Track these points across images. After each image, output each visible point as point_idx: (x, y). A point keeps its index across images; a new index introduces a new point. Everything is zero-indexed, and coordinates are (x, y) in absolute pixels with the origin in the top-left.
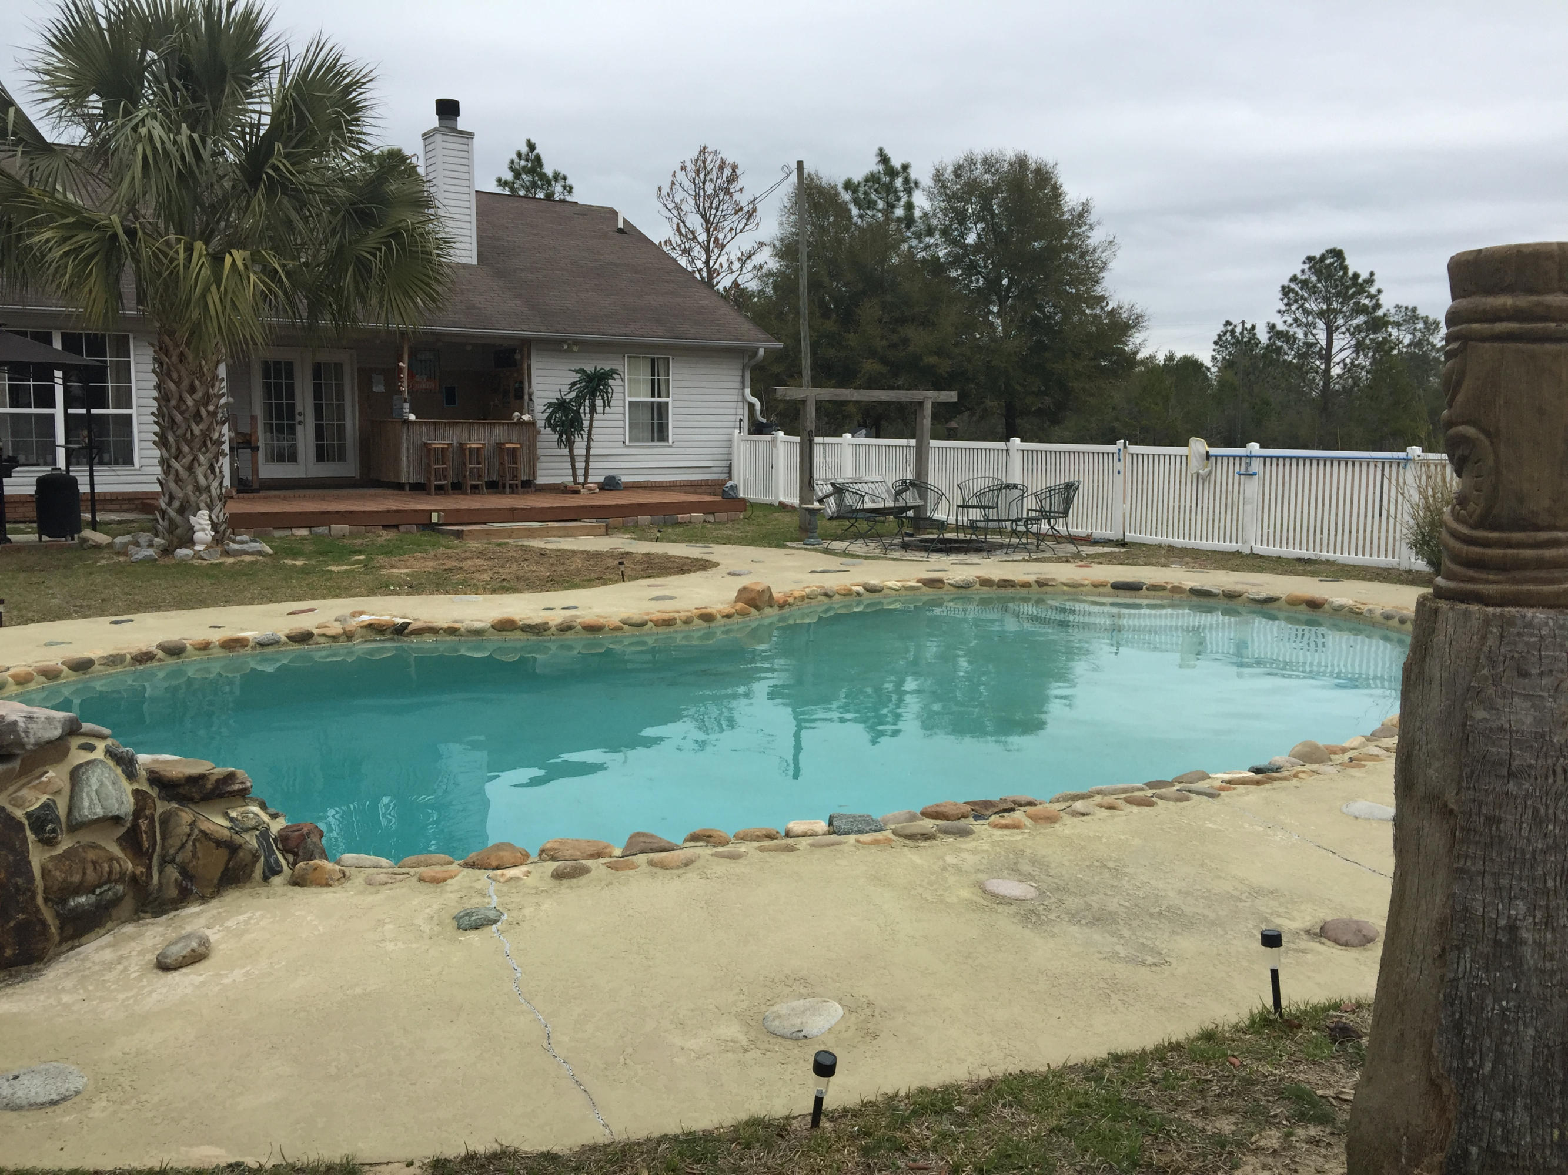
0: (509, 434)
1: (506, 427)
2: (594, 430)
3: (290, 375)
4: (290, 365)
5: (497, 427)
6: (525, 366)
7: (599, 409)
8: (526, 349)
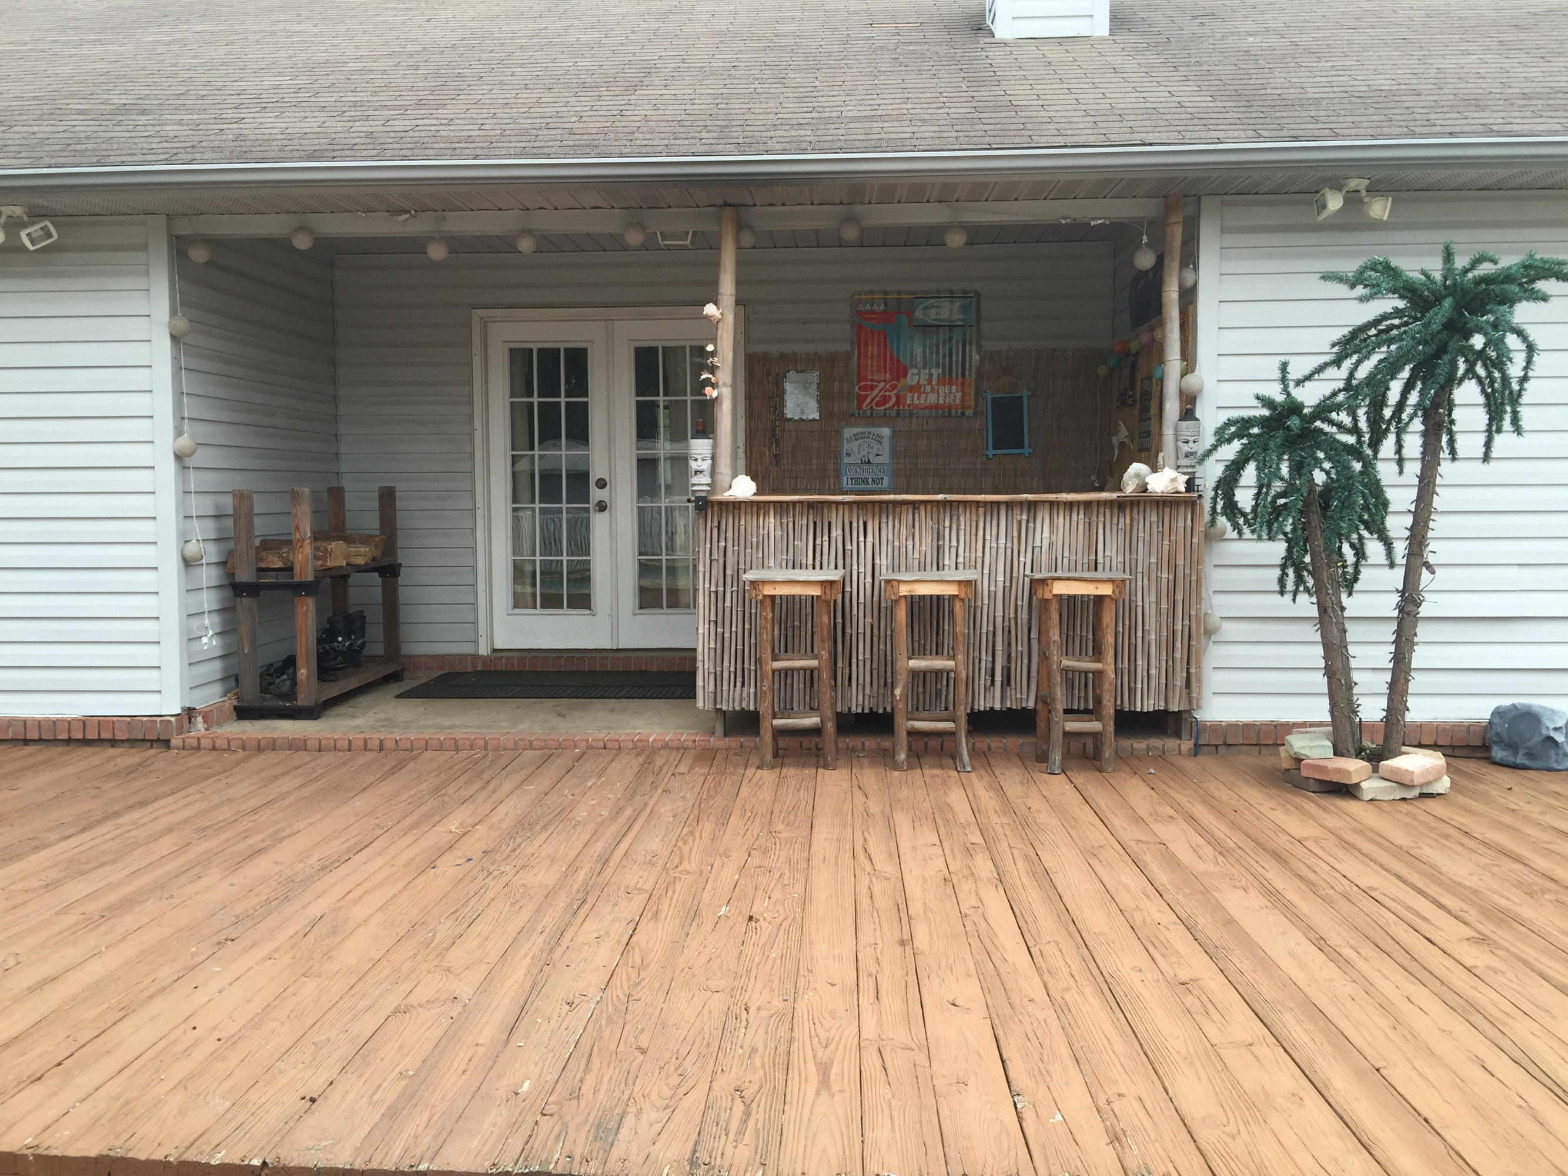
0: (1091, 545)
1: (1079, 518)
2: (1438, 525)
3: (579, 385)
4: (578, 359)
5: (1043, 515)
6: (1172, 294)
7: (1469, 443)
8: (1176, 234)
